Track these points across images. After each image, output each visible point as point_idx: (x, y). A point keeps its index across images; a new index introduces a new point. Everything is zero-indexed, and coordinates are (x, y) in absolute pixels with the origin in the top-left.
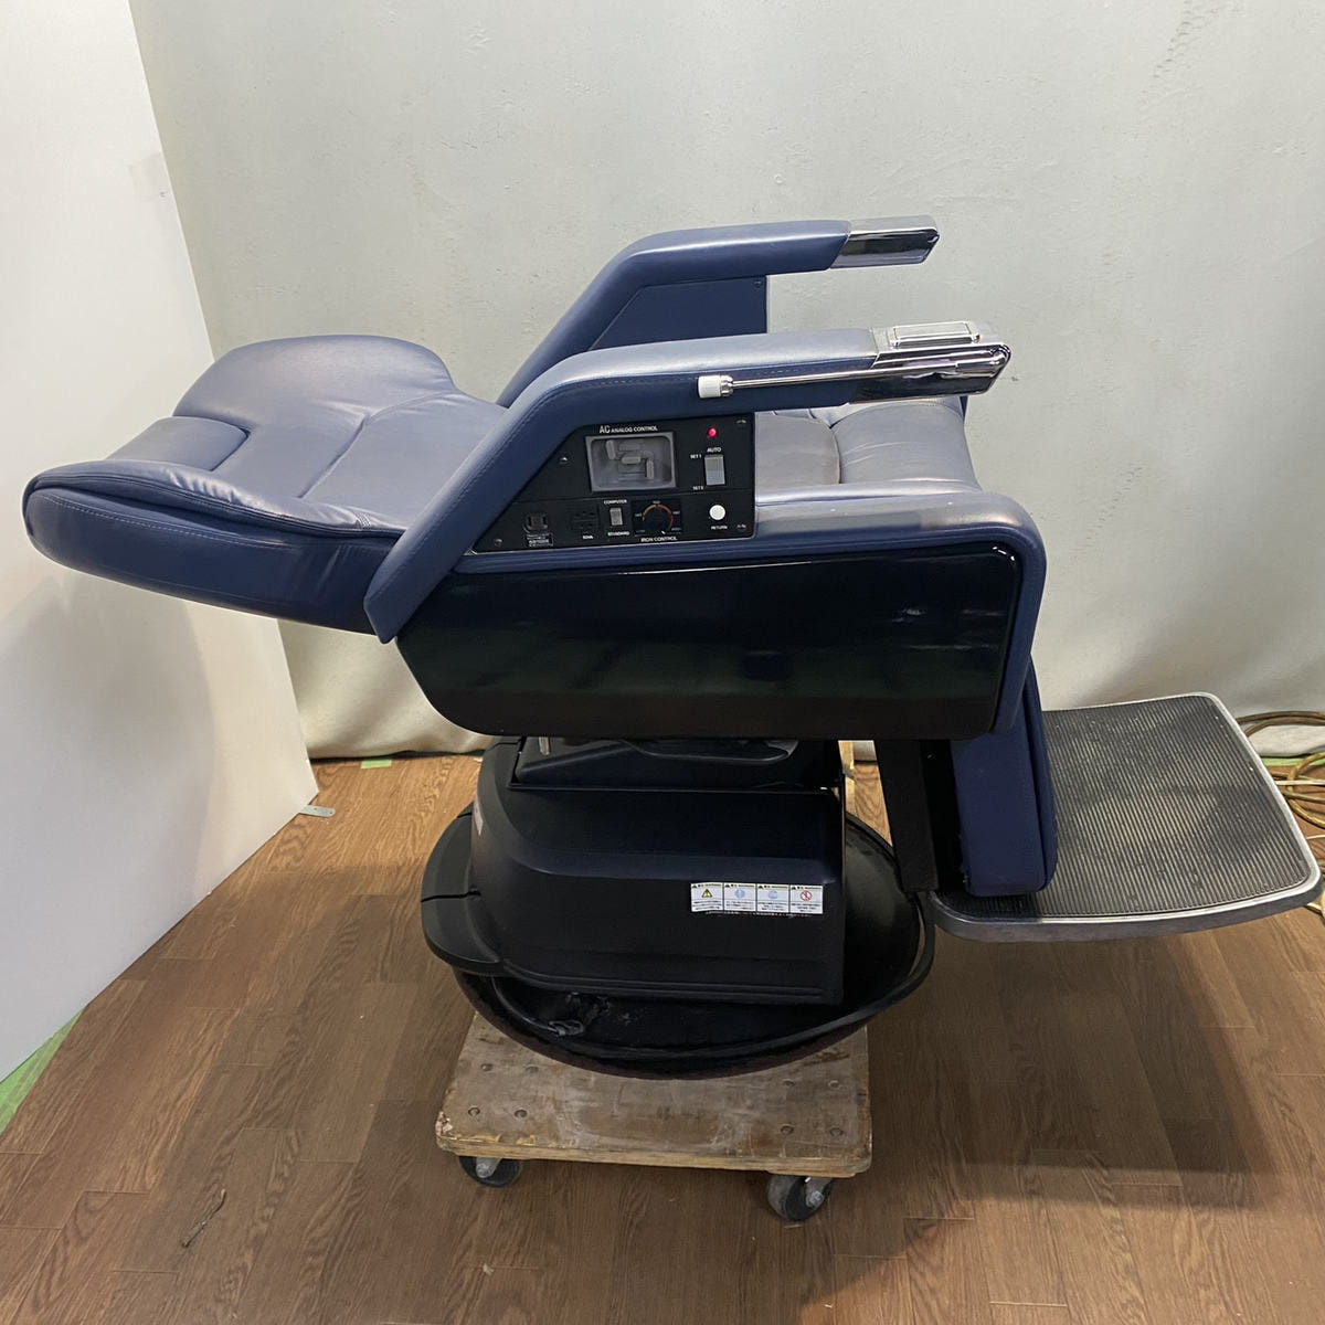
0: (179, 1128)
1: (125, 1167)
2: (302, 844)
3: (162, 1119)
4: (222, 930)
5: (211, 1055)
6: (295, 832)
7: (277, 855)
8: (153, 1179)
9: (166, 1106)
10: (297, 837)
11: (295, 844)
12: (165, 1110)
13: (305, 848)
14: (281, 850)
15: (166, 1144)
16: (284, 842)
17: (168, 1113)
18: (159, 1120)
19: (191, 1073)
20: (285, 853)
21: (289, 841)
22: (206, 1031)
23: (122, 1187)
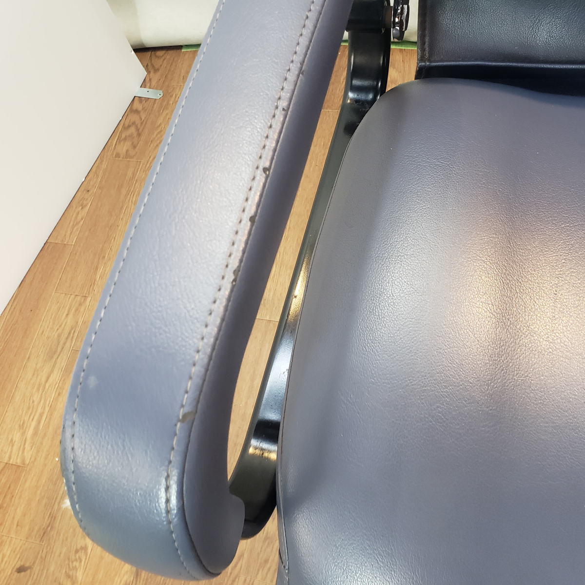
0: (47, 409)
1: (12, 440)
2: (138, 130)
3: (36, 398)
4: (80, 217)
5: (69, 340)
6: (134, 118)
7: (120, 142)
8: (30, 453)
9: (39, 385)
10: (134, 123)
11: (133, 130)
12: (38, 389)
13: (139, 135)
14: (123, 136)
15: (39, 422)
16: (126, 128)
17: (40, 394)
18: (34, 399)
19: (55, 357)
20: (125, 139)
21: (129, 126)
22: (67, 315)
23: (10, 458)
